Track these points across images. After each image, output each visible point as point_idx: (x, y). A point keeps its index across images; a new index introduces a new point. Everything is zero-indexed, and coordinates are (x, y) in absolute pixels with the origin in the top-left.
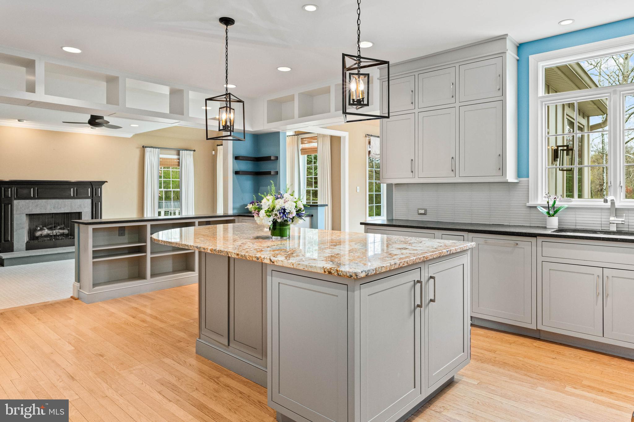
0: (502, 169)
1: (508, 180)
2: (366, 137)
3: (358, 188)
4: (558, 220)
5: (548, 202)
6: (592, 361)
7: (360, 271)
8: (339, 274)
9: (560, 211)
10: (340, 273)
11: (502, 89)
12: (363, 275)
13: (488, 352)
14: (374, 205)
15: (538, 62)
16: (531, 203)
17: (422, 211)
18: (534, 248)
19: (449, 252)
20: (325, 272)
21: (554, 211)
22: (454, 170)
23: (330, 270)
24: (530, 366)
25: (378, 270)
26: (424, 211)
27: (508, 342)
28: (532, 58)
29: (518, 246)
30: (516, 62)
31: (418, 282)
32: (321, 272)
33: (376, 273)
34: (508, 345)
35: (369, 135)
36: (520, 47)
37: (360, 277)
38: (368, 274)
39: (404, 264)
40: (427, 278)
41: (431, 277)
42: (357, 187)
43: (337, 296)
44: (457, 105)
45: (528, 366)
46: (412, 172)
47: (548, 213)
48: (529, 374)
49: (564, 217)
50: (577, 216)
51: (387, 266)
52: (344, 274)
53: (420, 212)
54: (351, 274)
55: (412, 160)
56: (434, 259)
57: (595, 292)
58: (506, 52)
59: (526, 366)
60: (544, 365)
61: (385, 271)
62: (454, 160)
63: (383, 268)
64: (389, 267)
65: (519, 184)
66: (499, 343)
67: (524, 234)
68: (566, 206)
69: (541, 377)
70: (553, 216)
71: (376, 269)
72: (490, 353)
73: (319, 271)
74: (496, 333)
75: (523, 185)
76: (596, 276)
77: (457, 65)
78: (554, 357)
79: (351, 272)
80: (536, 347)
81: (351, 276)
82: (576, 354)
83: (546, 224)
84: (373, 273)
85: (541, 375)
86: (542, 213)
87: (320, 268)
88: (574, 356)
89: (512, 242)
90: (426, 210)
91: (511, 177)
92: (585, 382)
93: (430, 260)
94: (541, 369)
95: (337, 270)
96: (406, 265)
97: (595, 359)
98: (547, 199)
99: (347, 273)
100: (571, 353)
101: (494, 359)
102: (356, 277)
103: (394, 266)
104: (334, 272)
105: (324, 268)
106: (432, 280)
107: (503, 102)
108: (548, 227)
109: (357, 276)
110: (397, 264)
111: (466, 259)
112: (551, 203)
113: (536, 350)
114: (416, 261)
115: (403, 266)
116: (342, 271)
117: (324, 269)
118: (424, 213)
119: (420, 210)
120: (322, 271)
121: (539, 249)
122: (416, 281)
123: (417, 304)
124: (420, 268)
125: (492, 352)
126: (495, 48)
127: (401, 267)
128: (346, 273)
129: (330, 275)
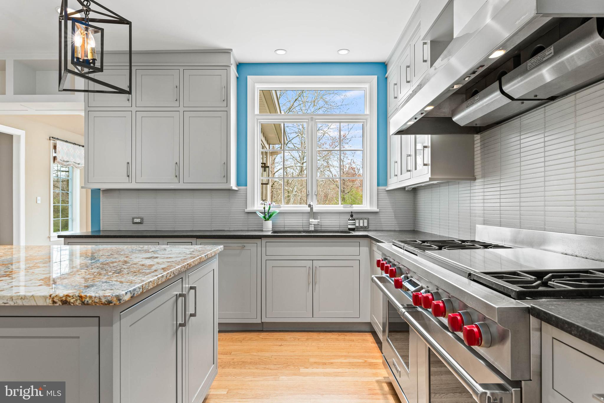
0: (227, 177)
1: (232, 187)
2: (50, 140)
3: (39, 198)
4: (272, 223)
5: (264, 208)
6: (307, 339)
7: (124, 292)
8: (86, 302)
9: (273, 215)
10: (88, 299)
11: (227, 100)
12: (127, 298)
13: (225, 356)
14: (60, 219)
15: (255, 83)
16: (249, 209)
17: (138, 219)
18: (259, 249)
19: (206, 257)
20: (54, 302)
21: (269, 216)
22: (178, 176)
23: (66, 298)
24: (265, 358)
25: (145, 287)
26: (140, 219)
27: (239, 340)
28: (250, 78)
29: (245, 248)
30: (236, 78)
31: (181, 295)
32: (45, 304)
33: (143, 292)
34: (240, 344)
35: (54, 138)
36: (240, 66)
37: (124, 301)
38: (133, 295)
39: (171, 276)
40: (187, 290)
41: (191, 288)
42: (37, 198)
43: (79, 337)
44: (181, 109)
45: (263, 359)
46: (128, 176)
47: (265, 217)
48: (267, 366)
49: (276, 221)
50: (285, 220)
51: (154, 280)
52: (96, 301)
53: (136, 221)
54: (109, 298)
55: (128, 163)
56: (196, 265)
57: (307, 281)
58: (230, 66)
59: (262, 359)
60: (275, 354)
61: (152, 287)
62: (178, 166)
63: (150, 283)
64: (157, 281)
65: (239, 192)
66: (232, 344)
67: (251, 236)
68: (278, 211)
69: (278, 366)
70: (268, 220)
71: (143, 287)
72: (227, 356)
73: (41, 303)
74: (225, 334)
75: (242, 192)
76: (308, 268)
77: (181, 69)
78: (280, 344)
79: (109, 296)
80: (262, 339)
81: (109, 302)
82: (294, 337)
83: (262, 228)
84: (139, 293)
85: (277, 365)
86: (260, 218)
87: (45, 297)
88: (294, 339)
89: (240, 245)
90: (142, 219)
91: (233, 185)
92: (312, 360)
93: (193, 267)
94: (275, 359)
95: (81, 297)
96: (172, 276)
97: (309, 337)
98: (264, 206)
99: (102, 298)
100: (290, 337)
101: (233, 361)
102: (118, 302)
103: (161, 279)
104: (74, 300)
105: (52, 296)
106: (192, 291)
107: (228, 113)
108: (264, 230)
109: (119, 300)
110: (164, 276)
111: (215, 264)
112: (267, 209)
113: (264, 341)
114: (182, 270)
115: (170, 277)
116: (91, 297)
117: (53, 298)
118: (140, 221)
119: (136, 219)
120: (49, 302)
121: (264, 249)
122: (178, 295)
123: (179, 323)
124: (182, 278)
125: (228, 355)
126: (220, 60)
127: (169, 279)
128: (100, 299)
129: (65, 306)
